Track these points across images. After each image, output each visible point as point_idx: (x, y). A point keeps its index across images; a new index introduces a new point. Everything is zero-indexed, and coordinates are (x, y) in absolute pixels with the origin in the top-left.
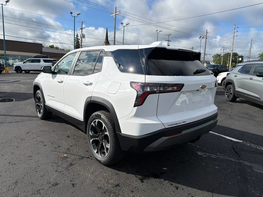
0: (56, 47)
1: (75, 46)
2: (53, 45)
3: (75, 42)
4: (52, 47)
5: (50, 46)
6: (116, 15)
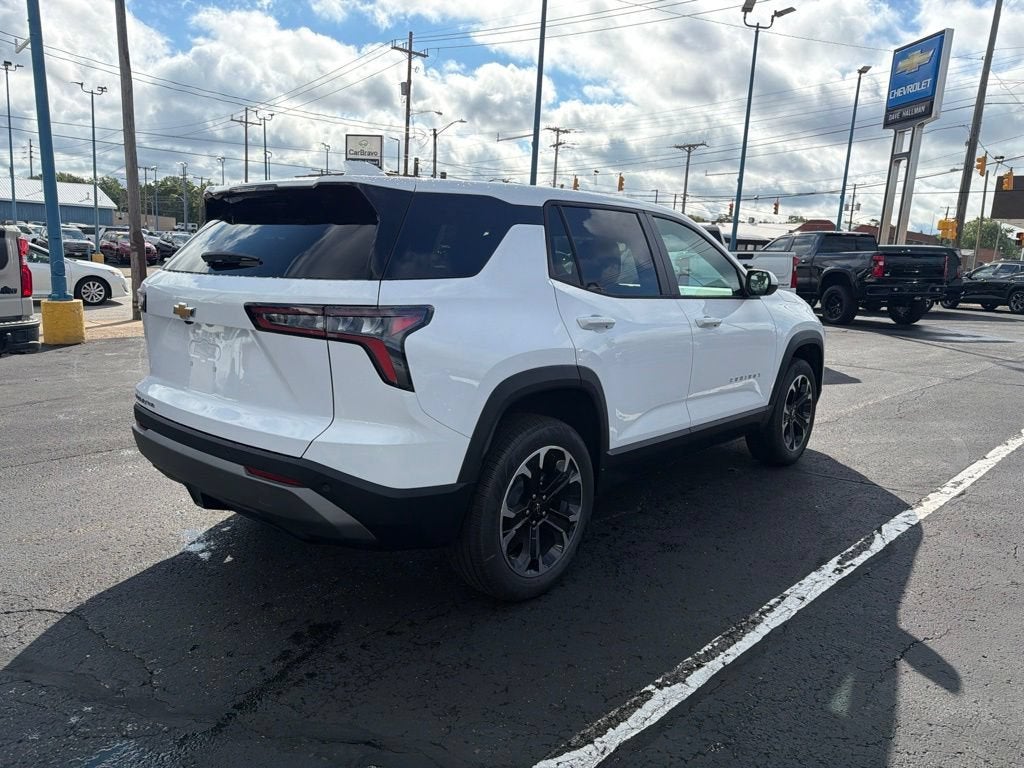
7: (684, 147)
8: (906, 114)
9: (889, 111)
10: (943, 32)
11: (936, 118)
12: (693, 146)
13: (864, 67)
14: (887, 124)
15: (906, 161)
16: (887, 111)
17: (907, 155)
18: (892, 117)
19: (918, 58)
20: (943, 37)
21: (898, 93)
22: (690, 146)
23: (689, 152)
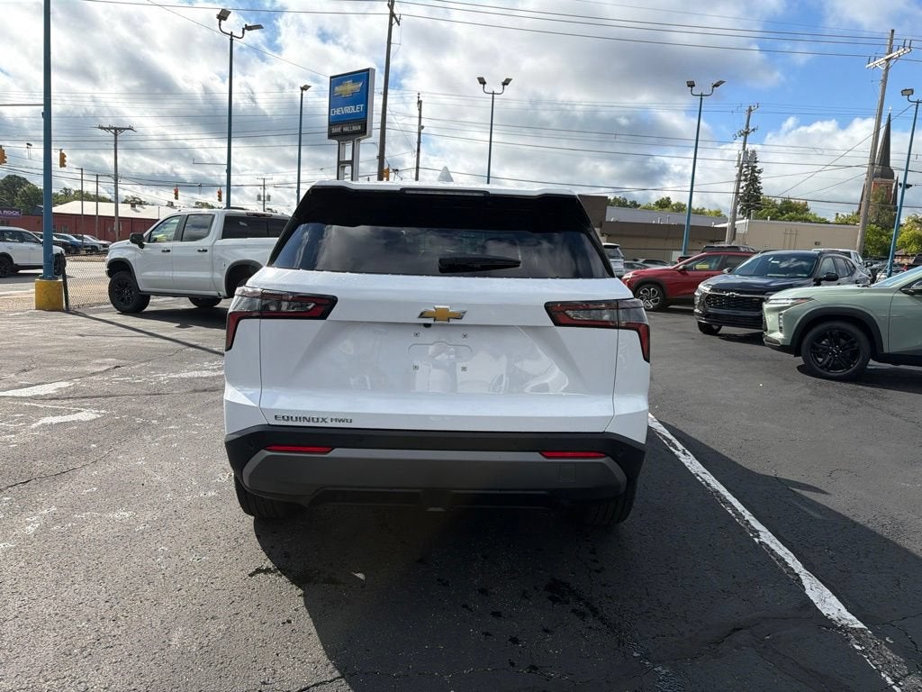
0: (676, 205)
1: (741, 197)
2: (668, 198)
3: (743, 184)
4: (664, 204)
5: (657, 203)
6: (888, 60)
7: (109, 129)
8: (346, 129)
9: (331, 124)
10: (368, 70)
11: (370, 136)
12: (120, 129)
13: (305, 86)
14: (331, 136)
15: (350, 167)
16: (330, 125)
17: (351, 163)
18: (335, 130)
19: (350, 87)
20: (368, 74)
21: (338, 112)
22: (116, 129)
23: (116, 135)
